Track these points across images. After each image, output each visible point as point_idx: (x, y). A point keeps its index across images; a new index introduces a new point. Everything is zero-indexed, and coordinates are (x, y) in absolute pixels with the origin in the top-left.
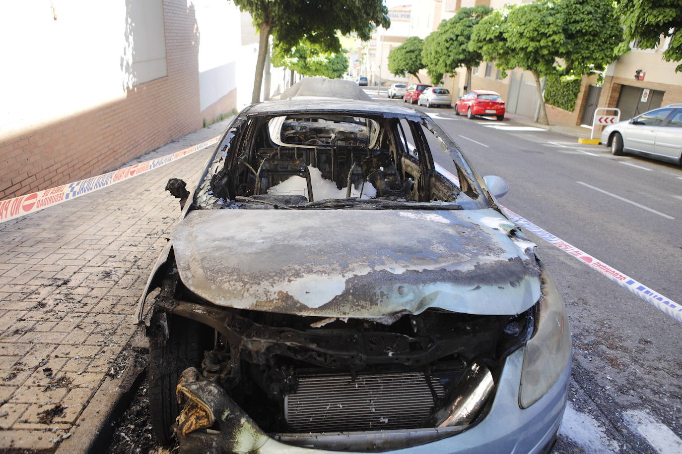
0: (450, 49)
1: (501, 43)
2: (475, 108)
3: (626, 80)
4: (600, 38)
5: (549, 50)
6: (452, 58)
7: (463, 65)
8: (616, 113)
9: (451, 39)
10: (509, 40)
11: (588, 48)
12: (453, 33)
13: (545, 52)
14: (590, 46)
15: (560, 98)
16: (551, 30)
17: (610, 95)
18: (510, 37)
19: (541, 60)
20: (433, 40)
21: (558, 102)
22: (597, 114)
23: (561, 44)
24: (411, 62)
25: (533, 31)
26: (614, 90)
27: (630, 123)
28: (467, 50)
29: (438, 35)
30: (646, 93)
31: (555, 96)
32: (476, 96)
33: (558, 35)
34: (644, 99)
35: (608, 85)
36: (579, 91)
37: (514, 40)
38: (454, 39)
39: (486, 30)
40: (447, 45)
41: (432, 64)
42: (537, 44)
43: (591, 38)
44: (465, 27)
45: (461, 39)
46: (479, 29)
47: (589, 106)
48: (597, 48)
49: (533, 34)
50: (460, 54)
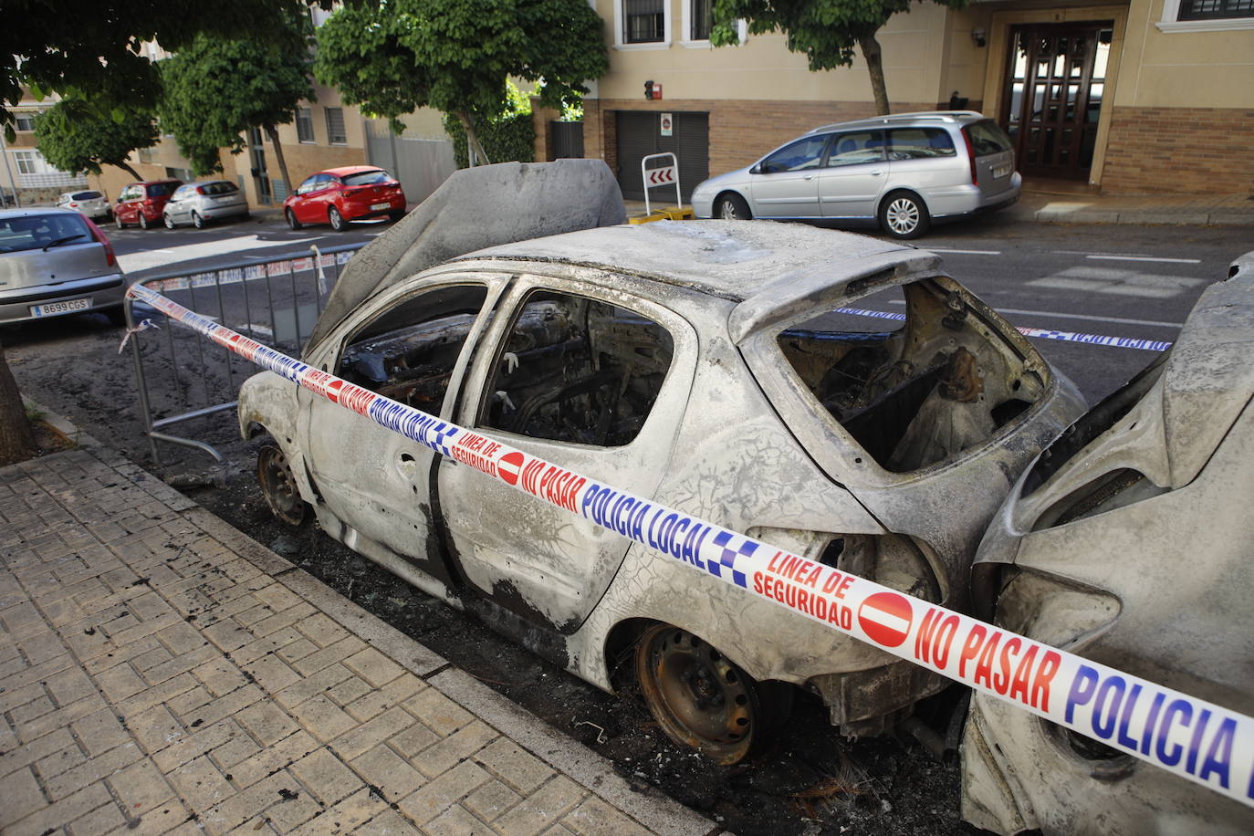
0: (226, 93)
1: (395, 61)
2: (346, 206)
3: (626, 102)
6: (236, 111)
8: (668, 162)
9: (223, 69)
10: (416, 50)
11: (561, 52)
12: (219, 55)
14: (563, 47)
16: (498, 21)
17: (602, 132)
18: (418, 42)
19: (481, 85)
20: (176, 77)
22: (647, 169)
23: (522, 48)
24: (105, 138)
25: (466, 25)
26: (606, 124)
28: (266, 89)
29: (184, 65)
30: (667, 121)
32: (339, 181)
33: (513, 30)
34: (665, 131)
35: (595, 117)
36: (535, 136)
37: (429, 48)
38: (230, 68)
39: (353, 36)
40: (217, 83)
41: (186, 131)
42: (478, 51)
45: (245, 66)
48: (576, 49)
49: (467, 32)
50: (252, 100)
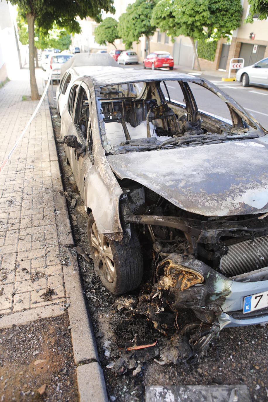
0: (136, 25)
1: (171, 20)
2: (156, 63)
3: (244, 39)
4: (229, 13)
5: (201, 23)
6: (137, 31)
7: (143, 35)
8: (241, 61)
9: (136, 18)
10: (176, 17)
11: (223, 20)
12: (136, 13)
13: (198, 24)
14: (224, 18)
15: (206, 53)
16: (202, 9)
17: (235, 49)
18: (177, 15)
19: (195, 29)
20: (124, 19)
21: (204, 56)
22: (232, 62)
23: (208, 18)
24: (109, 35)
25: (191, 10)
26: (237, 46)
27: (253, 67)
28: (146, 25)
29: (127, 15)
30: (255, 47)
31: (202, 52)
32: (156, 56)
33: (206, 12)
34: (254, 51)
35: (234, 43)
36: (217, 48)
37: (180, 17)
38: (138, 17)
39: (161, 11)
40: (134, 22)
41: (125, 36)
42: (194, 18)
43: (225, 13)
44: (144, 9)
45: (142, 17)
46: (157, 11)
47: (223, 57)
48: (228, 19)
49: (191, 12)
50: (142, 28)
